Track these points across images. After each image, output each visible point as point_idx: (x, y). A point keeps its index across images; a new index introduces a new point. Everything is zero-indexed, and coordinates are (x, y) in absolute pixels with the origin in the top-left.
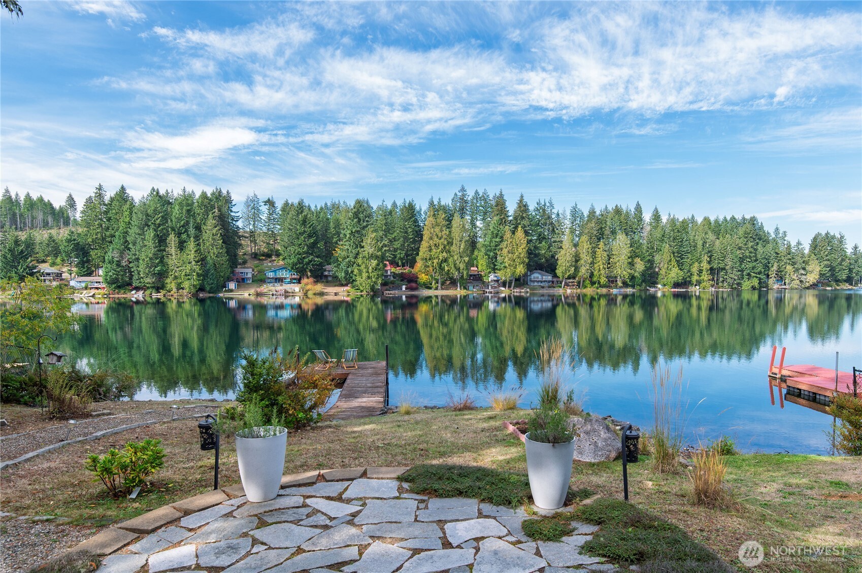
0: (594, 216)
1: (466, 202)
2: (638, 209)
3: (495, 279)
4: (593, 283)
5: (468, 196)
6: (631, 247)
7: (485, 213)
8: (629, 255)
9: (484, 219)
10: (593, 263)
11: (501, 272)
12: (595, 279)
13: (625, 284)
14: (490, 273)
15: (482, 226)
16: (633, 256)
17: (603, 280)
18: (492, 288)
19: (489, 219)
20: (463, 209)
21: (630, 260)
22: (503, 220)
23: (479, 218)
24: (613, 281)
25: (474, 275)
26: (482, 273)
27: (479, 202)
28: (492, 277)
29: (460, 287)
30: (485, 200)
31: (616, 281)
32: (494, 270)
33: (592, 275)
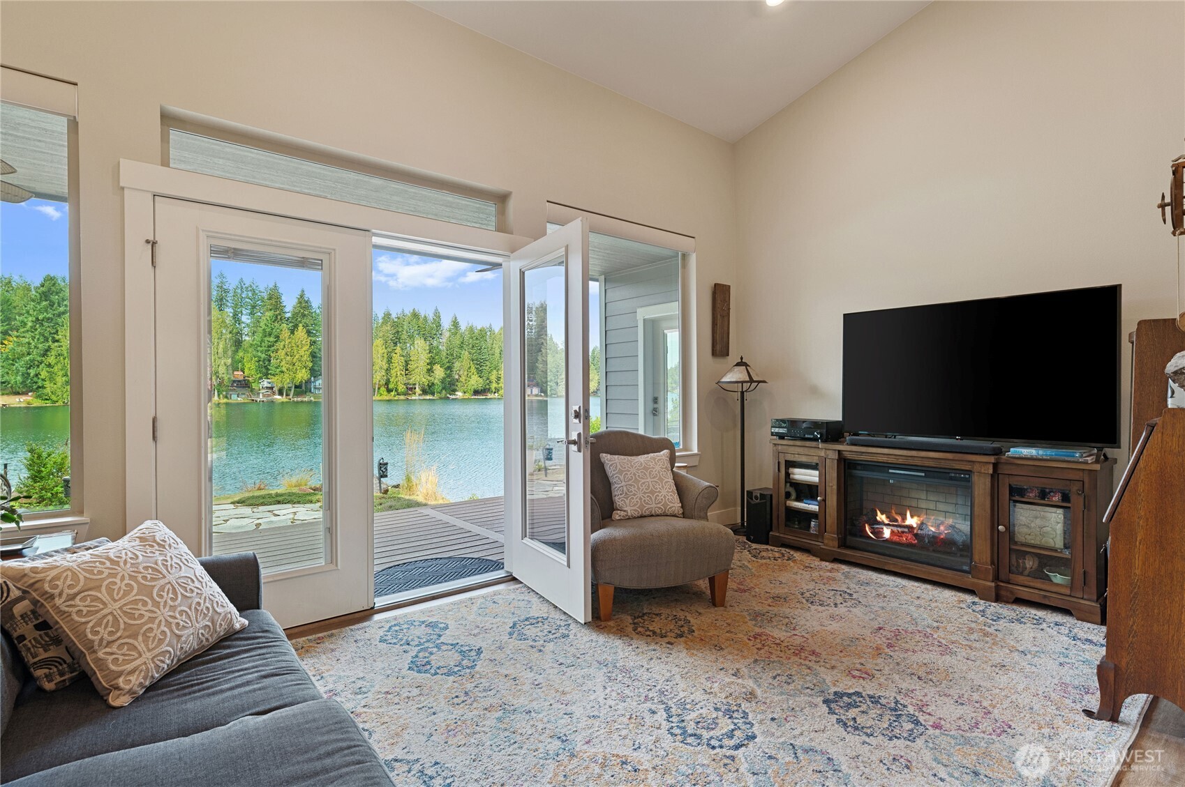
0: (389, 318)
1: (226, 291)
2: (437, 315)
3: (269, 385)
4: (389, 391)
5: (230, 284)
6: (429, 353)
7: (254, 307)
8: (428, 361)
9: (252, 314)
10: (388, 370)
11: (276, 378)
12: (391, 386)
13: (424, 392)
14: (260, 378)
15: (249, 321)
16: (432, 363)
17: (401, 388)
18: (264, 396)
19: (259, 314)
20: (221, 300)
21: (429, 367)
22: (279, 317)
23: (244, 312)
24: (412, 388)
25: (239, 381)
26: (250, 379)
27: (245, 292)
28: (265, 383)
29: (219, 395)
30: (253, 291)
31: (415, 388)
32: (266, 375)
33: (387, 383)
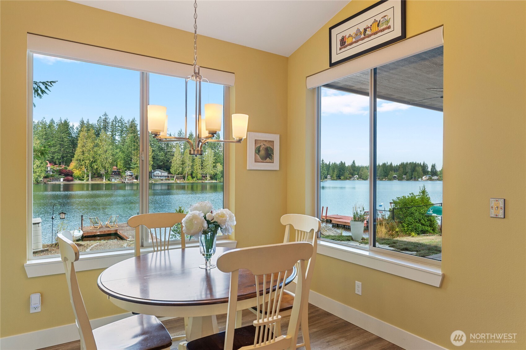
0: (192, 137)
1: (107, 123)
3: (130, 174)
4: (193, 178)
5: (110, 119)
6: (214, 157)
7: (122, 131)
8: (214, 161)
9: (121, 135)
10: (192, 166)
11: (134, 170)
12: (194, 175)
13: (212, 178)
14: (126, 170)
15: (119, 139)
16: (216, 162)
17: (199, 176)
18: (128, 180)
19: (124, 135)
20: (105, 128)
21: (214, 164)
22: (136, 137)
23: (117, 134)
24: (205, 176)
25: (115, 172)
26: (120, 171)
27: (118, 124)
28: (128, 173)
29: (106, 179)
30: (122, 123)
31: (207, 176)
32: (129, 169)
33: (191, 175)
